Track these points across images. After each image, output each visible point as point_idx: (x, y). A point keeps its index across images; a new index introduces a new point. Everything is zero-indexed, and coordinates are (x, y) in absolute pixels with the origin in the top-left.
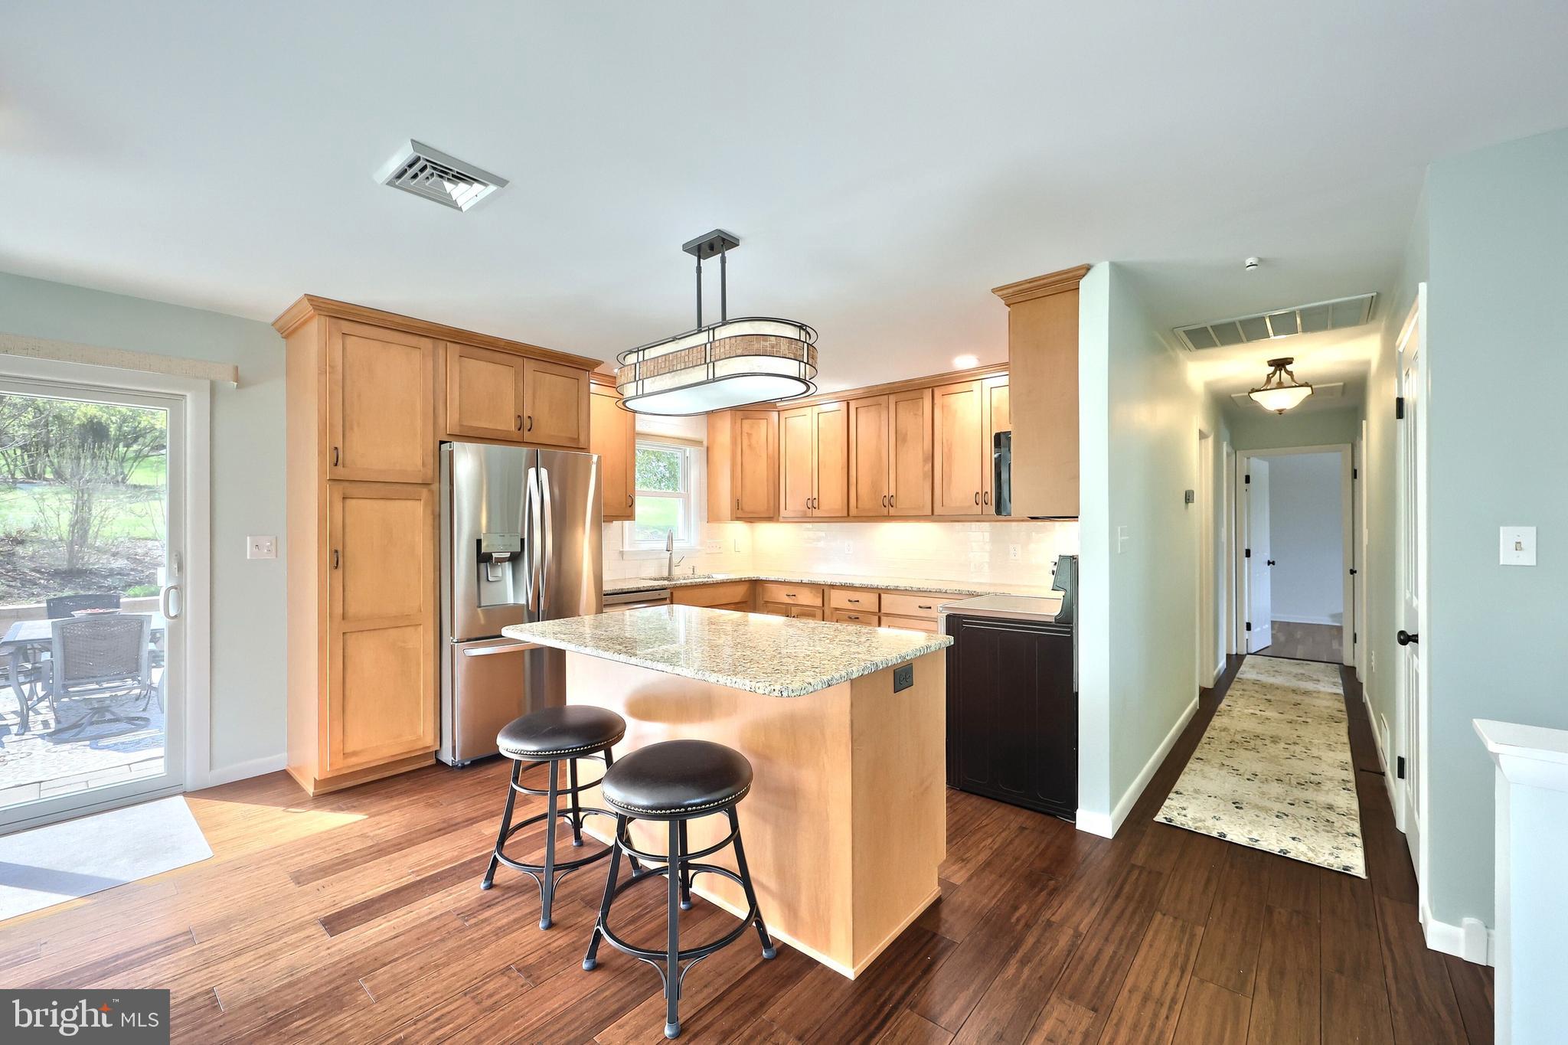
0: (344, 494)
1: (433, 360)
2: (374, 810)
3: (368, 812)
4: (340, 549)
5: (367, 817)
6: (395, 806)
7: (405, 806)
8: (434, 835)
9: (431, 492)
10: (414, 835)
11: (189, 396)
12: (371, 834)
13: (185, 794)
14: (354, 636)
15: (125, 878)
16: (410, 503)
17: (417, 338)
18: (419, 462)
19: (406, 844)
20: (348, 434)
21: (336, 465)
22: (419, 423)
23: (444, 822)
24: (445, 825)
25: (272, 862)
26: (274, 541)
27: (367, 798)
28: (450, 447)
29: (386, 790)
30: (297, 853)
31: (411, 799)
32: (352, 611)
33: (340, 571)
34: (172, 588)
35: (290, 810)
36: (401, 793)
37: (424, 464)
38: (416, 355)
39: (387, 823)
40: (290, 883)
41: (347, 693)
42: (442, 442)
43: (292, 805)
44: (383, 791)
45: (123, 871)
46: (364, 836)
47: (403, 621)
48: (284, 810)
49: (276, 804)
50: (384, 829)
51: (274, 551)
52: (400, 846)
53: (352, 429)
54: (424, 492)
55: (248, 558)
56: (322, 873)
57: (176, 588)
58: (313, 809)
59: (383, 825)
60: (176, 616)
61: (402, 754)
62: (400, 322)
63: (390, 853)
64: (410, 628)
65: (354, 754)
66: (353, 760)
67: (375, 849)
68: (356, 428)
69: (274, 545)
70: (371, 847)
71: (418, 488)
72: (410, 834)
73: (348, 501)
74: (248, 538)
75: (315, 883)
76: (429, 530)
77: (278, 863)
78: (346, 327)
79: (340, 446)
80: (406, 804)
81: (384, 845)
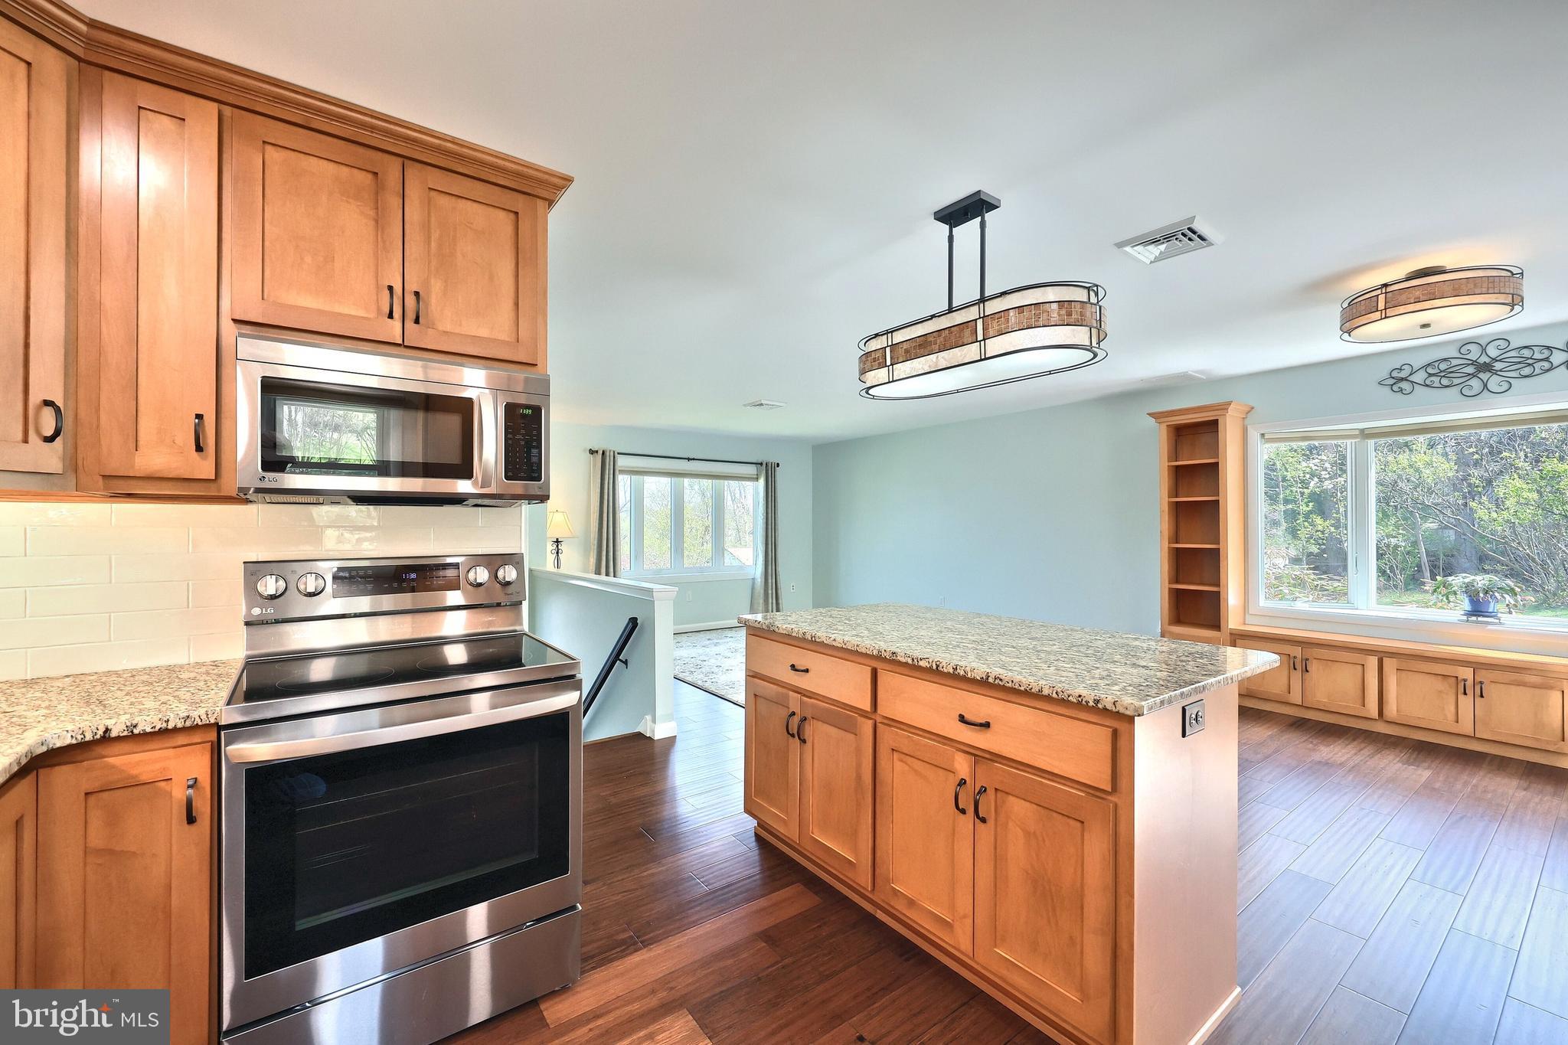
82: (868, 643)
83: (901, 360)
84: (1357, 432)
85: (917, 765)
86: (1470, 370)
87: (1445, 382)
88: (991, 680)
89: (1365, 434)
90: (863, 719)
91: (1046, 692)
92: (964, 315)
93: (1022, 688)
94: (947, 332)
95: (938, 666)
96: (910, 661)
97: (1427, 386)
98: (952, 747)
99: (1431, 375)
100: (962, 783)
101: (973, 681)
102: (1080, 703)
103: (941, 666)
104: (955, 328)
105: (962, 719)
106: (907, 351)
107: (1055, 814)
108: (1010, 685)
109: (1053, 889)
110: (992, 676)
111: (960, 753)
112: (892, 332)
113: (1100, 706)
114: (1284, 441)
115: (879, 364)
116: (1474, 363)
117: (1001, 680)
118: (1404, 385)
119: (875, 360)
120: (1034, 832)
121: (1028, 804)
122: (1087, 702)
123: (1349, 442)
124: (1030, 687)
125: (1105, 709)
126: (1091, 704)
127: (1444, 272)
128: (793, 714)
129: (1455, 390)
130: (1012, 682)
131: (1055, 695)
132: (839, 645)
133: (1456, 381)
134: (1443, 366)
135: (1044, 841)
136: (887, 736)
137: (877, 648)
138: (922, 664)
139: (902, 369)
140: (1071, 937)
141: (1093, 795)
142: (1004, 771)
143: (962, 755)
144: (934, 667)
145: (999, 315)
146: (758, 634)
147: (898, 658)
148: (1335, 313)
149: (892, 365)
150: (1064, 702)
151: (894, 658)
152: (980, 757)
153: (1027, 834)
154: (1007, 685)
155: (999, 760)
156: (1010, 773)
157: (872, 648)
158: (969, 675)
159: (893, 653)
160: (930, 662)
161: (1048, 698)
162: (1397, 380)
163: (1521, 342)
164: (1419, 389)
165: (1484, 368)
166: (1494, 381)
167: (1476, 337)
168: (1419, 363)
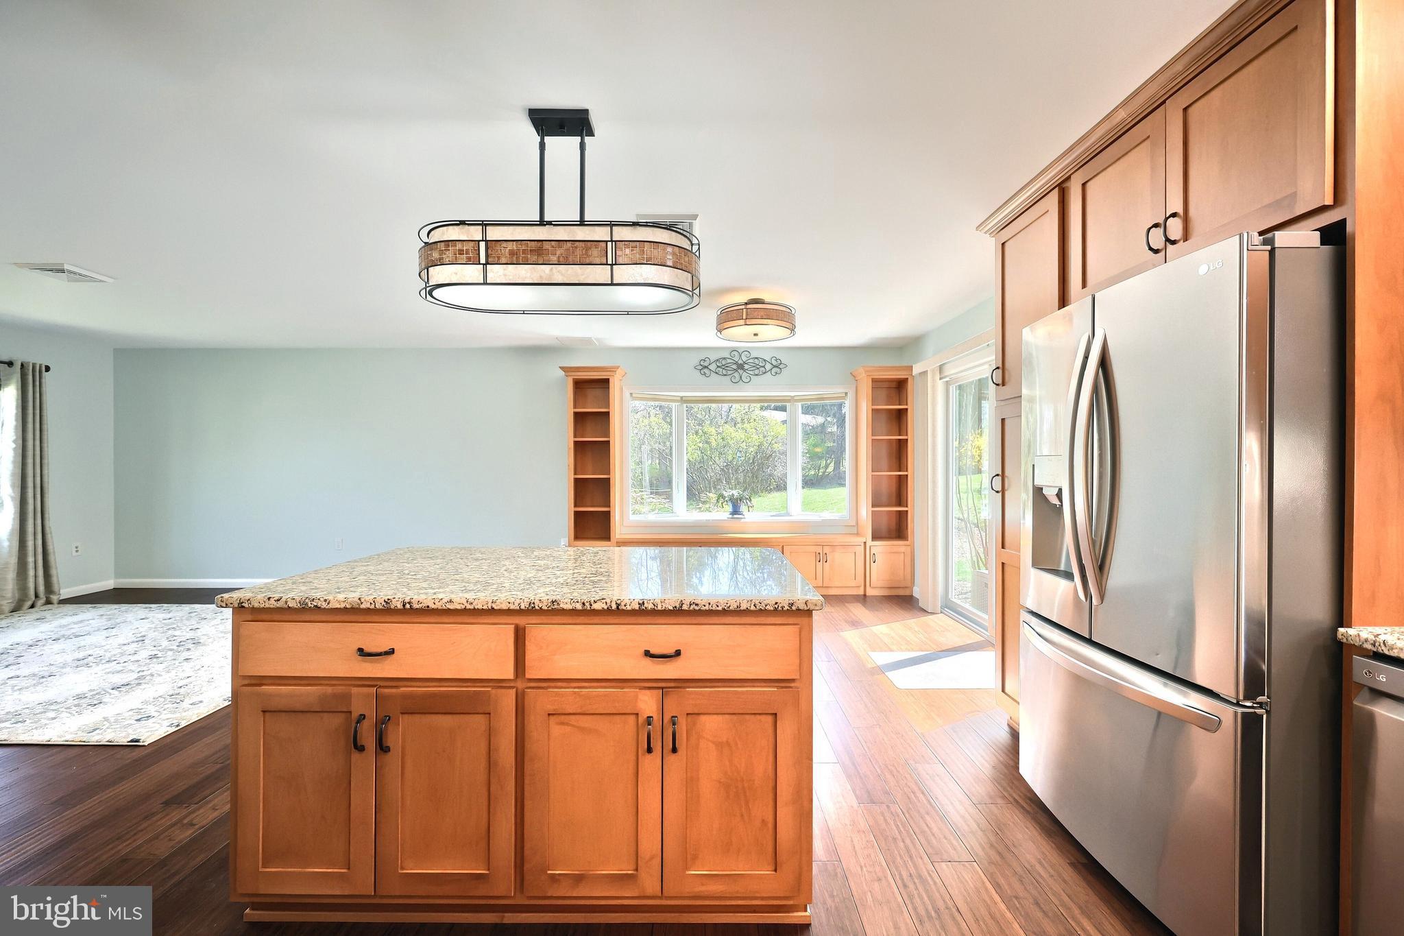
82: (509, 595)
83: (504, 261)
84: (679, 398)
85: (585, 722)
86: (734, 367)
87: (724, 372)
88: (685, 607)
89: (683, 400)
90: (500, 691)
91: (743, 607)
92: (587, 232)
93: (720, 608)
94: (569, 244)
95: (618, 605)
96: (579, 606)
97: (716, 373)
98: (636, 687)
99: (718, 367)
100: (649, 720)
101: (666, 613)
102: (776, 609)
103: (623, 604)
104: (581, 243)
105: (647, 654)
106: (512, 253)
107: (747, 717)
108: (707, 608)
109: (746, 785)
110: (686, 603)
111: (644, 691)
112: (486, 225)
113: (794, 608)
114: (641, 400)
115: (469, 259)
116: (736, 363)
117: (697, 605)
118: (706, 371)
119: (461, 252)
120: (727, 742)
121: (720, 717)
122: (783, 607)
123: (674, 404)
124: (728, 605)
125: (798, 610)
126: (787, 608)
127: (763, 303)
128: (362, 717)
129: (728, 378)
130: (709, 604)
131: (753, 608)
132: (459, 607)
133: (729, 372)
134: (724, 362)
135: (736, 744)
136: (540, 702)
137: (526, 600)
138: (597, 606)
139: (496, 272)
140: (763, 821)
141: (782, 687)
142: (696, 693)
143: (648, 692)
144: (614, 607)
145: (634, 244)
146: (260, 617)
147: (561, 606)
148: (712, 317)
149: (487, 263)
150: (762, 612)
151: (556, 607)
152: (666, 687)
153: (720, 746)
154: (704, 608)
155: (688, 684)
156: (701, 693)
157: (518, 601)
158: (659, 608)
159: (553, 602)
160: (608, 601)
161: (747, 612)
162: (703, 368)
163: (754, 355)
164: (713, 374)
165: (741, 367)
166: (744, 375)
167: (735, 348)
168: (713, 358)
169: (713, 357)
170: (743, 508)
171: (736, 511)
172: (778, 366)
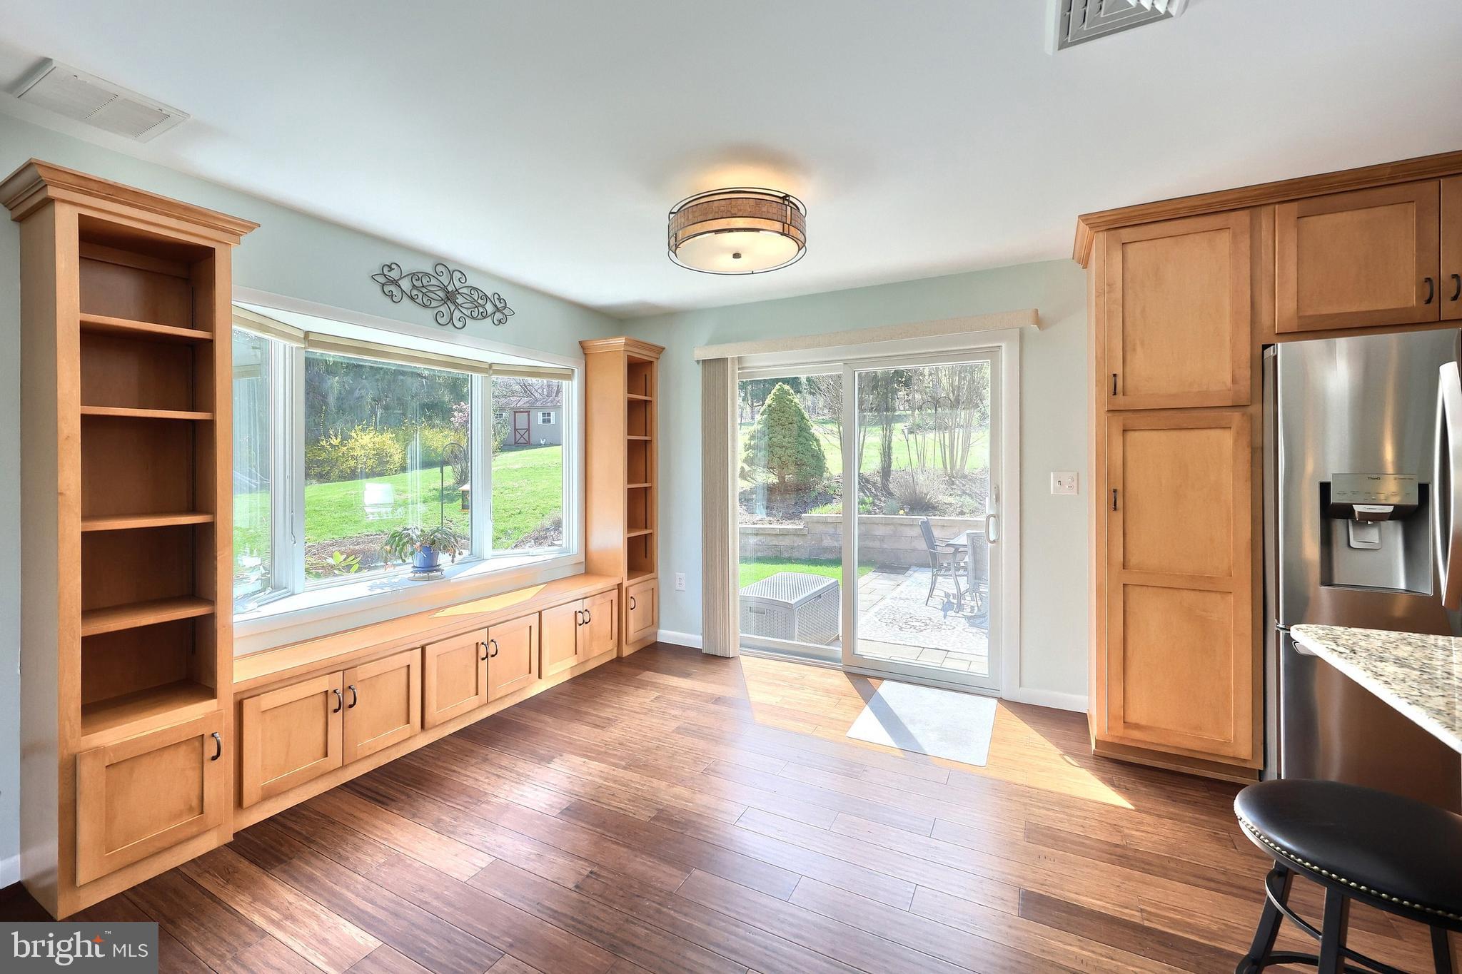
0: (1124, 425)
1: (1251, 237)
2: (1146, 804)
3: (1138, 803)
4: (1120, 488)
5: (1133, 808)
6: (1172, 813)
7: (1185, 822)
8: (1200, 882)
9: (1251, 418)
10: (1172, 865)
11: (1003, 345)
12: (1126, 831)
13: (1000, 700)
14: (1138, 589)
15: (927, 750)
16: (1214, 434)
17: (1224, 216)
18: (1228, 378)
19: (1156, 869)
20: (1129, 357)
21: (1115, 394)
22: (1227, 327)
23: (1224, 873)
24: (1223, 878)
25: (1022, 800)
26: (1075, 478)
27: (1146, 787)
28: (1274, 352)
29: (1172, 789)
30: (1046, 806)
31: (1197, 816)
32: (1133, 560)
33: (1119, 515)
34: (992, 515)
35: (1066, 757)
36: (1189, 802)
37: (1234, 381)
38: (1224, 240)
39: (1149, 829)
40: (1020, 832)
41: (1129, 653)
42: (1265, 347)
43: (1071, 754)
44: (1168, 788)
45: (929, 742)
46: (1116, 828)
47: (1204, 584)
48: (1060, 755)
49: (1057, 745)
50: (1141, 834)
51: (1075, 488)
52: (1147, 867)
53: (1134, 350)
54: (1236, 416)
55: (1052, 493)
56: (1052, 841)
57: (995, 517)
58: (1086, 768)
59: (1144, 828)
60: (994, 541)
61: (1201, 752)
62: (1196, 204)
63: (1131, 867)
64: (1213, 595)
65: (1137, 726)
66: (1136, 734)
67: (1119, 850)
68: (1139, 349)
69: (1076, 481)
70: (1117, 846)
71: (1226, 413)
72: (1170, 860)
73: (1132, 436)
74: (1052, 474)
75: (1041, 847)
76: (1244, 468)
77: (1025, 804)
78: (1126, 234)
79: (1119, 372)
80: (1187, 819)
81: (1130, 853)
84: (302, 335)
86: (441, 294)
87: (424, 300)
89: (309, 340)
97: (411, 299)
99: (414, 287)
116: (444, 289)
118: (393, 289)
129: (431, 313)
133: (433, 304)
134: (424, 281)
162: (388, 281)
163: (472, 281)
164: (406, 300)
165: (450, 297)
166: (457, 314)
167: (445, 259)
168: (406, 269)
169: (409, 265)
170: (443, 559)
171: (429, 566)
172: (501, 312)
